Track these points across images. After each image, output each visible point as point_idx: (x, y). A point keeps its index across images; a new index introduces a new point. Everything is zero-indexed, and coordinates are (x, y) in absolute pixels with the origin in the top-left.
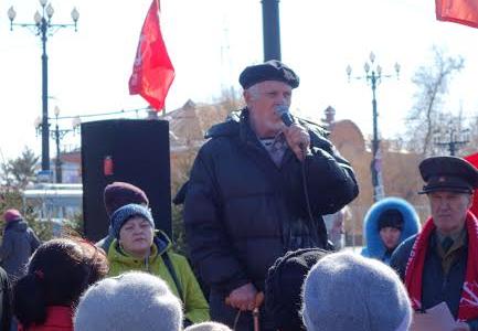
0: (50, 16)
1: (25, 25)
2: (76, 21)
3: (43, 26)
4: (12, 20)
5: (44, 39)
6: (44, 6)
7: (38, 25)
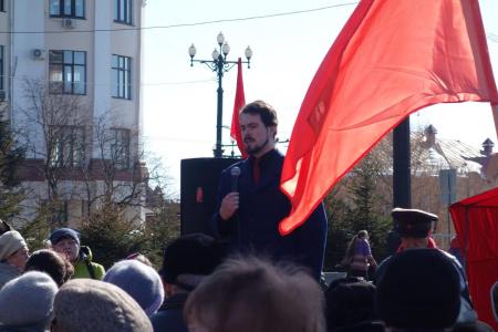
0: (225, 54)
1: (203, 62)
2: (249, 58)
3: (220, 63)
4: (192, 56)
5: (220, 75)
6: (221, 44)
7: (215, 61)
